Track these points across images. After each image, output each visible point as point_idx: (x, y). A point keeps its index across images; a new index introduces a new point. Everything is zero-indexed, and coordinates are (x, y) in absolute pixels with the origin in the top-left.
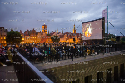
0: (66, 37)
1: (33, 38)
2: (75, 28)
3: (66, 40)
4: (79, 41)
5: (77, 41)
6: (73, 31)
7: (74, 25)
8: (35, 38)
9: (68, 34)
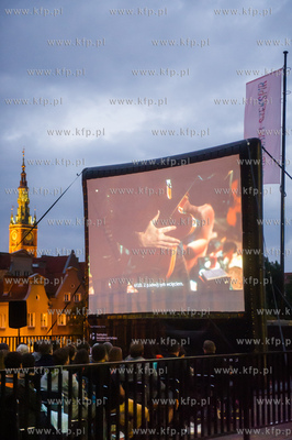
2: (26, 214)
4: (64, 320)
5: (47, 324)
6: (15, 236)
7: (24, 184)
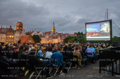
0: (48, 37)
1: (10, 36)
2: (54, 28)
3: (48, 40)
5: (60, 41)
8: (13, 37)
9: (50, 34)
